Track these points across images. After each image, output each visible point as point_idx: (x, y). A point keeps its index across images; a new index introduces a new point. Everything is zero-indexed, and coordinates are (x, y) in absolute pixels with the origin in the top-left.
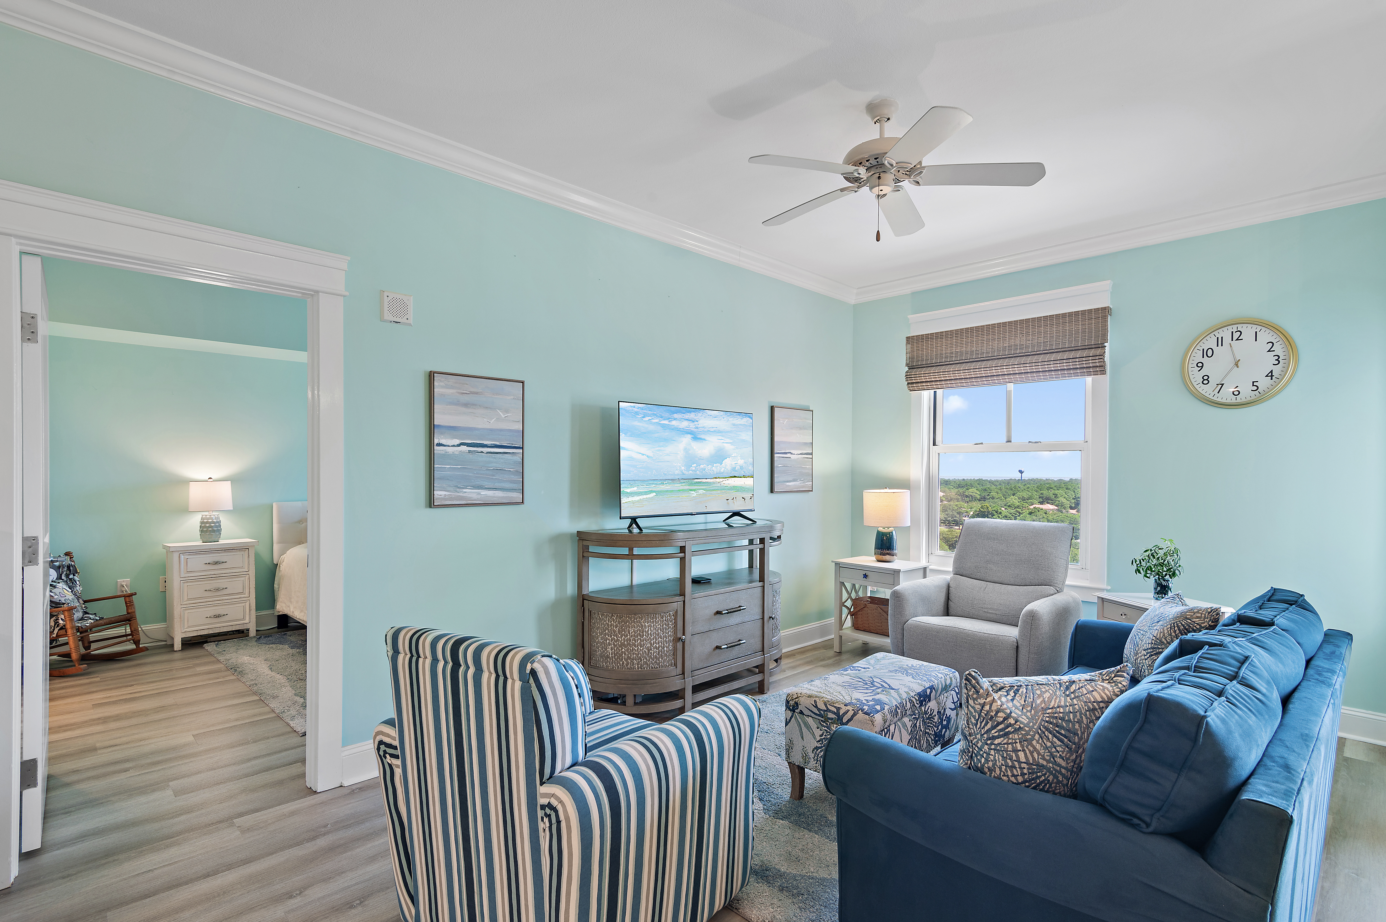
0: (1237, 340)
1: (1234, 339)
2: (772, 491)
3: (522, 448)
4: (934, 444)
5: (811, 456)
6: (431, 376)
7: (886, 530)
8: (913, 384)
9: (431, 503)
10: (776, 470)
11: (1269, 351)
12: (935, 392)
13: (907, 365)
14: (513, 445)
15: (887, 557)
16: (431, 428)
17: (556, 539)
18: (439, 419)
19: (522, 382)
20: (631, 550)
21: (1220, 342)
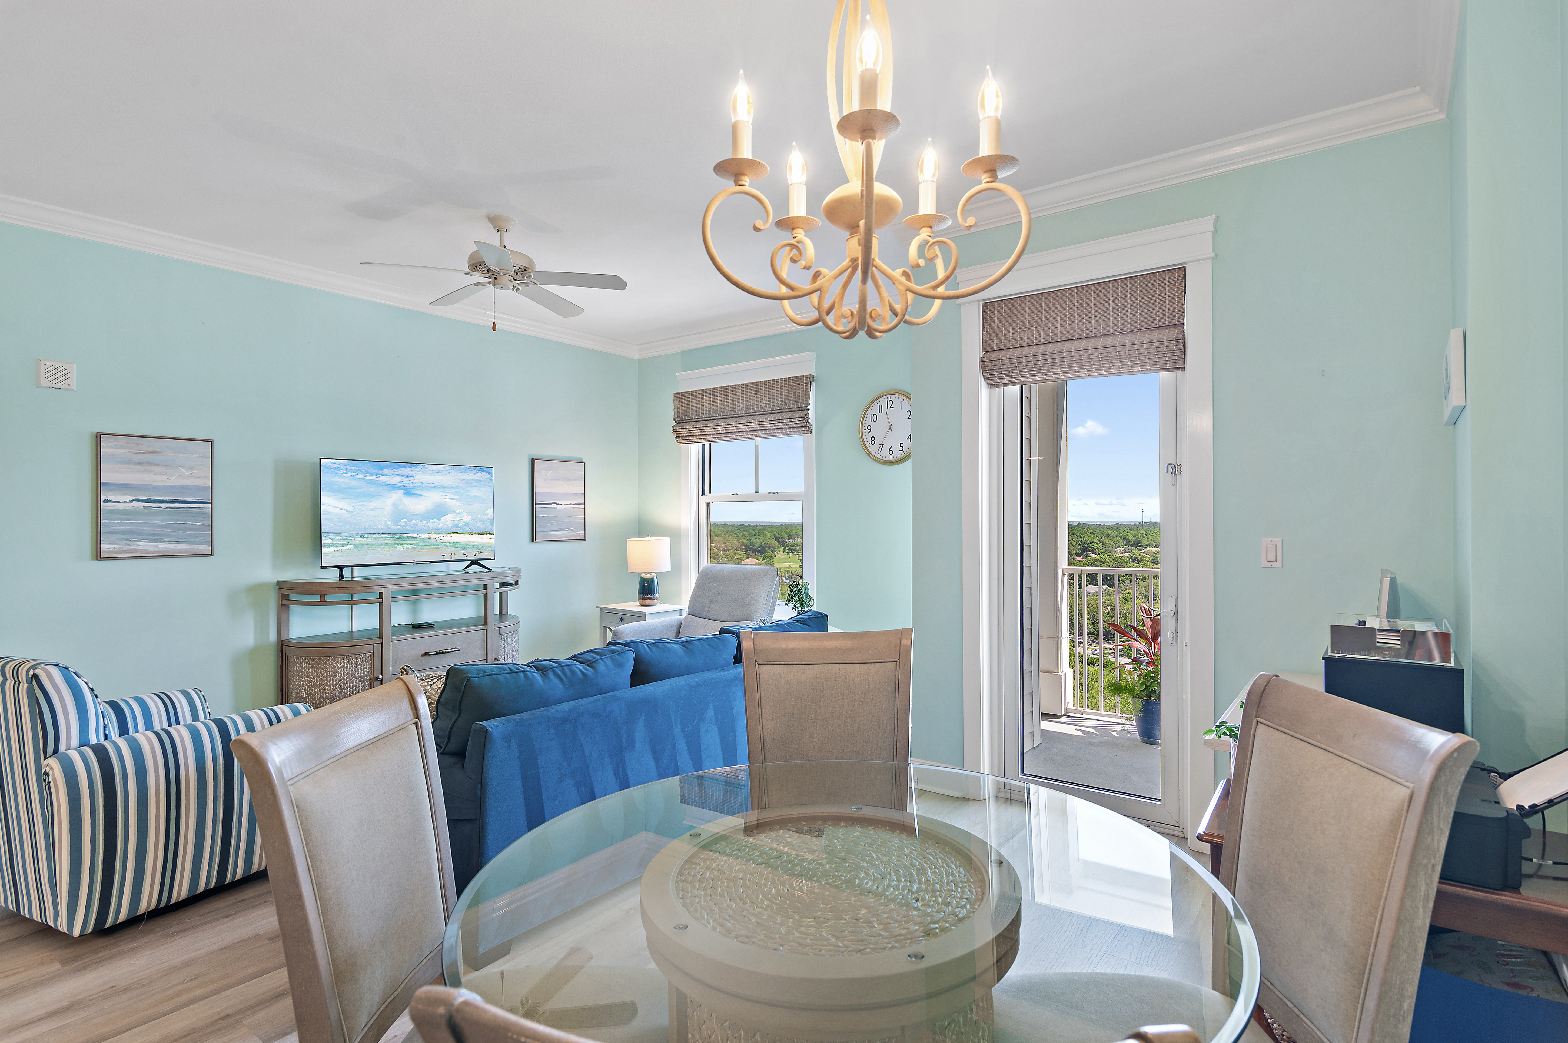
0: (890, 408)
1: (889, 408)
2: (533, 540)
3: (211, 503)
4: (703, 494)
5: (583, 506)
6: (98, 437)
7: (649, 576)
8: (681, 438)
9: (98, 555)
10: (537, 520)
11: (909, 418)
12: (704, 446)
13: (674, 420)
14: (199, 500)
15: (648, 602)
16: (98, 486)
17: (255, 590)
18: (106, 477)
19: (211, 441)
20: (322, 596)
21: (880, 409)
